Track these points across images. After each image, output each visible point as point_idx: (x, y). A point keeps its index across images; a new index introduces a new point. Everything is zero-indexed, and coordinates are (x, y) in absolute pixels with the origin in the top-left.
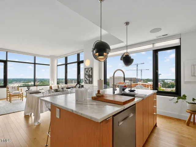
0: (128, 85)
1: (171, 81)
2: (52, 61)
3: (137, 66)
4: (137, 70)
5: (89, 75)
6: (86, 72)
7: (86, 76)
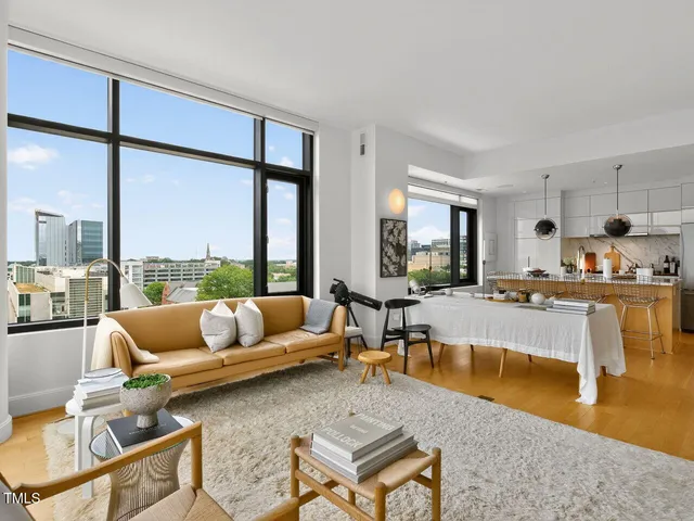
5: (398, 244)
6: (386, 234)
7: (386, 249)
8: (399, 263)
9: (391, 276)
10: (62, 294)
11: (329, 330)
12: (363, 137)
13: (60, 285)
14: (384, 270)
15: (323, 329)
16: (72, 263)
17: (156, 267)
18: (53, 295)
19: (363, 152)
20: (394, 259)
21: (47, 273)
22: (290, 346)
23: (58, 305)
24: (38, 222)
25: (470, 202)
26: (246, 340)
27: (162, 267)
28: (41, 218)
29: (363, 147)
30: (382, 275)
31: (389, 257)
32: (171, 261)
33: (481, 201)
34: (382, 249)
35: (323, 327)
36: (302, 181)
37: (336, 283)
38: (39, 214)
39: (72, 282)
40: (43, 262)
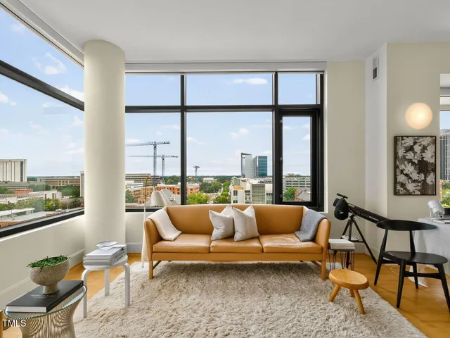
0: (134, 191)
1: (212, 179)
2: (109, 87)
3: (155, 147)
4: (155, 157)
5: (422, 161)
6: (401, 152)
7: (402, 167)
8: (424, 181)
10: (249, 191)
11: (314, 239)
12: (375, 61)
13: (248, 187)
14: (399, 187)
16: (255, 177)
17: (292, 179)
18: (246, 191)
19: (375, 76)
20: (415, 176)
21: (244, 181)
22: (267, 247)
23: (248, 197)
24: (242, 158)
26: (238, 236)
27: (296, 179)
28: (243, 156)
29: (375, 72)
30: (396, 193)
31: (407, 175)
32: (300, 176)
34: (396, 167)
35: (309, 236)
36: (315, 113)
37: (340, 198)
38: (242, 154)
39: (253, 186)
40: (244, 176)
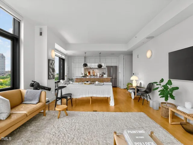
5: (53, 68)
6: (50, 64)
7: (50, 70)
9: (51, 79)
11: (39, 102)
12: (41, 29)
15: (38, 102)
19: (41, 35)
20: (52, 73)
25: (63, 57)
26: (3, 116)
29: (41, 33)
30: (49, 79)
33: (66, 57)
